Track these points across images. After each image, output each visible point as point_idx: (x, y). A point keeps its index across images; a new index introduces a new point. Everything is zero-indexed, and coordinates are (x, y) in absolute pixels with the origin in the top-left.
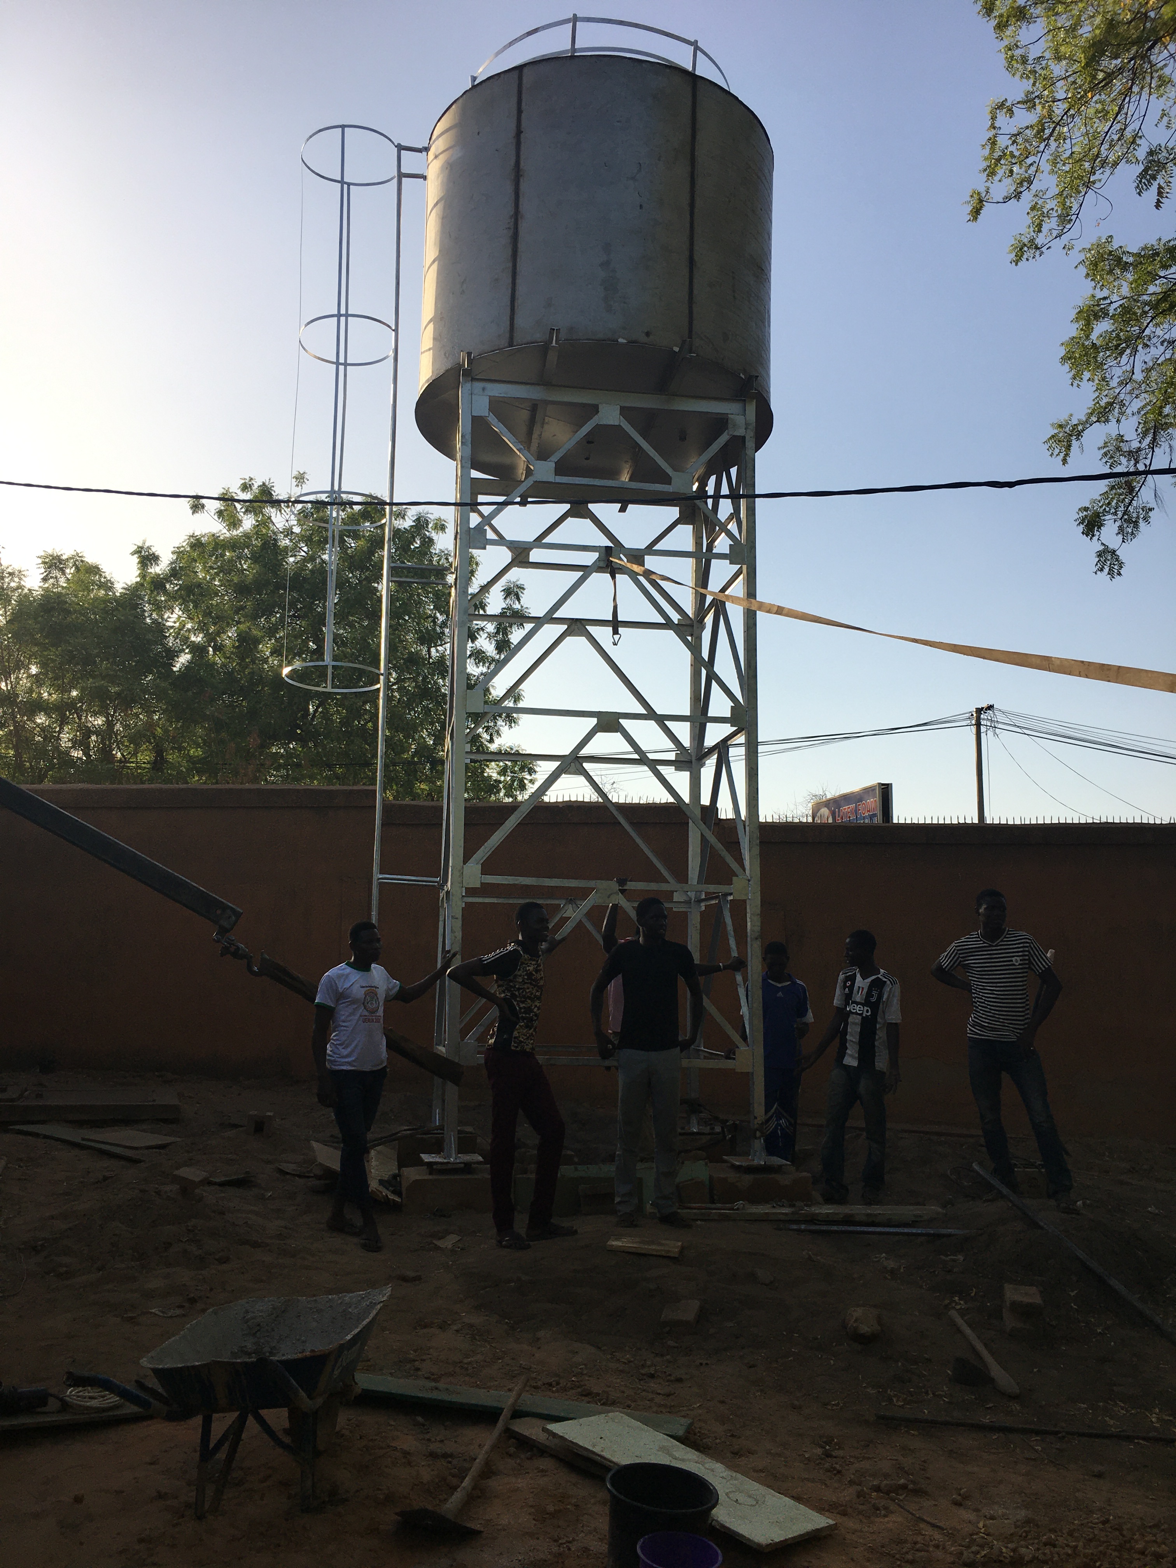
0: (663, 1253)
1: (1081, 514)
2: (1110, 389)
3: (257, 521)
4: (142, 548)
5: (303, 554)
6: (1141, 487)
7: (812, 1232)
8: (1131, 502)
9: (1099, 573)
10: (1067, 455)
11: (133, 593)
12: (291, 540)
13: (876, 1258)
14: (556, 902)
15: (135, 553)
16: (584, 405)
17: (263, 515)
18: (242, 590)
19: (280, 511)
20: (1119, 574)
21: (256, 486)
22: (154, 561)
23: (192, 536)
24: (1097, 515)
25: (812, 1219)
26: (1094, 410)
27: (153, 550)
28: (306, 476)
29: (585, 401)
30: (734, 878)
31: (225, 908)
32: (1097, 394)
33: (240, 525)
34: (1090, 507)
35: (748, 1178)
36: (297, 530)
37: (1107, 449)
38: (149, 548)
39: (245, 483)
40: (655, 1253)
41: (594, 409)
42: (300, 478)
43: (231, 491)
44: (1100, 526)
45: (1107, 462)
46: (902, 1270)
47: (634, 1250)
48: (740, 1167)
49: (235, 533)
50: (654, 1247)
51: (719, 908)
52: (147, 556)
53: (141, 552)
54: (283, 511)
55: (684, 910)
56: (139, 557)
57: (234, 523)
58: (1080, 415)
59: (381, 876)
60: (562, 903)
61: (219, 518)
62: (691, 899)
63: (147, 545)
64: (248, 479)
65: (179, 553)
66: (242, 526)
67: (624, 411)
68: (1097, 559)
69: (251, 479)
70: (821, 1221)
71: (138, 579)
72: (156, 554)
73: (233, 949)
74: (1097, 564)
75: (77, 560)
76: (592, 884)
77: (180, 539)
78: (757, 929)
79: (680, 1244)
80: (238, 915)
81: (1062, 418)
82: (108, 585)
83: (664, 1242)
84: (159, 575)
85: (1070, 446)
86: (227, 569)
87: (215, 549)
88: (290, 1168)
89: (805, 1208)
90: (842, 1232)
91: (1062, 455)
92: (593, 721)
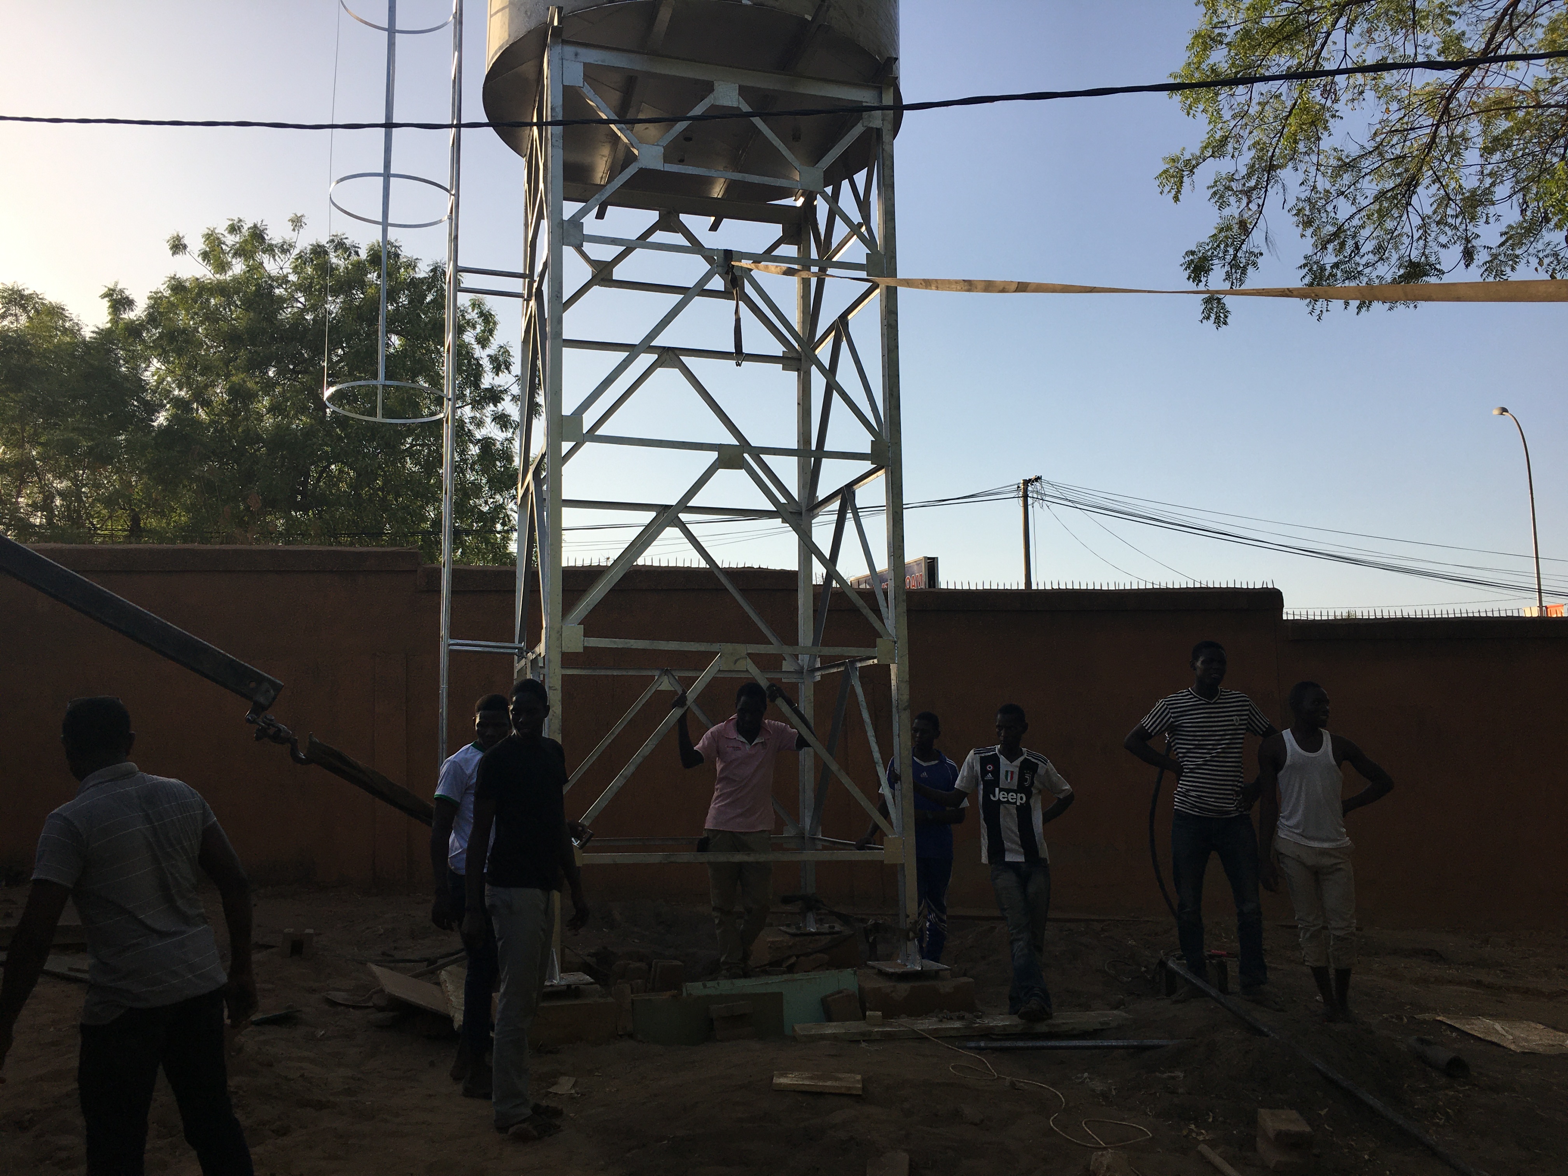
0: (843, 1091)
1: (1187, 259)
2: (1224, 122)
3: (248, 266)
4: (114, 290)
5: (299, 305)
6: (1253, 228)
7: (994, 1050)
8: (1241, 246)
9: (1205, 321)
10: (1179, 192)
11: (105, 336)
12: (286, 289)
13: (1078, 1078)
14: (650, 673)
15: (105, 297)
16: (696, 81)
17: (254, 260)
18: (233, 339)
19: (274, 257)
20: (1225, 323)
21: (246, 227)
22: (128, 305)
23: (174, 278)
24: (1205, 259)
25: (987, 1034)
26: (1209, 144)
27: (127, 293)
28: (304, 220)
29: (698, 77)
30: (878, 640)
31: (261, 679)
32: (1212, 126)
33: (230, 268)
34: (1197, 250)
35: (904, 988)
36: (293, 278)
37: (1216, 188)
38: (121, 291)
39: (233, 224)
40: (833, 1091)
41: (708, 88)
42: (297, 222)
43: (216, 232)
44: (1207, 271)
45: (1216, 202)
46: (1114, 1093)
47: (807, 1089)
48: (893, 974)
49: (221, 277)
50: (829, 1083)
51: (846, 676)
52: (119, 299)
53: (112, 295)
54: (277, 257)
55: (794, 680)
56: (110, 301)
57: (222, 267)
58: (1193, 149)
59: (452, 642)
60: (657, 673)
61: (204, 260)
62: (802, 668)
63: (119, 287)
64: (237, 220)
65: (156, 300)
66: (231, 269)
67: (743, 91)
68: (1204, 307)
69: (240, 221)
70: (998, 1035)
71: (109, 325)
72: (131, 297)
73: (272, 731)
74: (1203, 312)
75: (37, 303)
76: (715, 647)
77: (159, 284)
78: (906, 697)
79: (859, 1077)
80: (278, 688)
81: (1176, 152)
82: (74, 332)
83: (840, 1075)
84: (134, 321)
85: (1182, 182)
86: (212, 317)
87: (200, 295)
88: (339, 997)
89: (978, 1020)
90: (1028, 1048)
91: (1173, 192)
92: (714, 455)
